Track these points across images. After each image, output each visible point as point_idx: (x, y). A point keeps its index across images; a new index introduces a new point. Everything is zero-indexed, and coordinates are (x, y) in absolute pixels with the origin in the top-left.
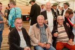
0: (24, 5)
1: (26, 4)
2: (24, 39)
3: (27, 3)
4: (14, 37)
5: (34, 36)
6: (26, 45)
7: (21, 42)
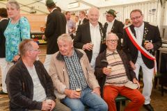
0: (25, 13)
1: (29, 10)
2: (40, 85)
3: (32, 8)
4: (20, 81)
5: (56, 76)
6: (45, 96)
7: (35, 89)
